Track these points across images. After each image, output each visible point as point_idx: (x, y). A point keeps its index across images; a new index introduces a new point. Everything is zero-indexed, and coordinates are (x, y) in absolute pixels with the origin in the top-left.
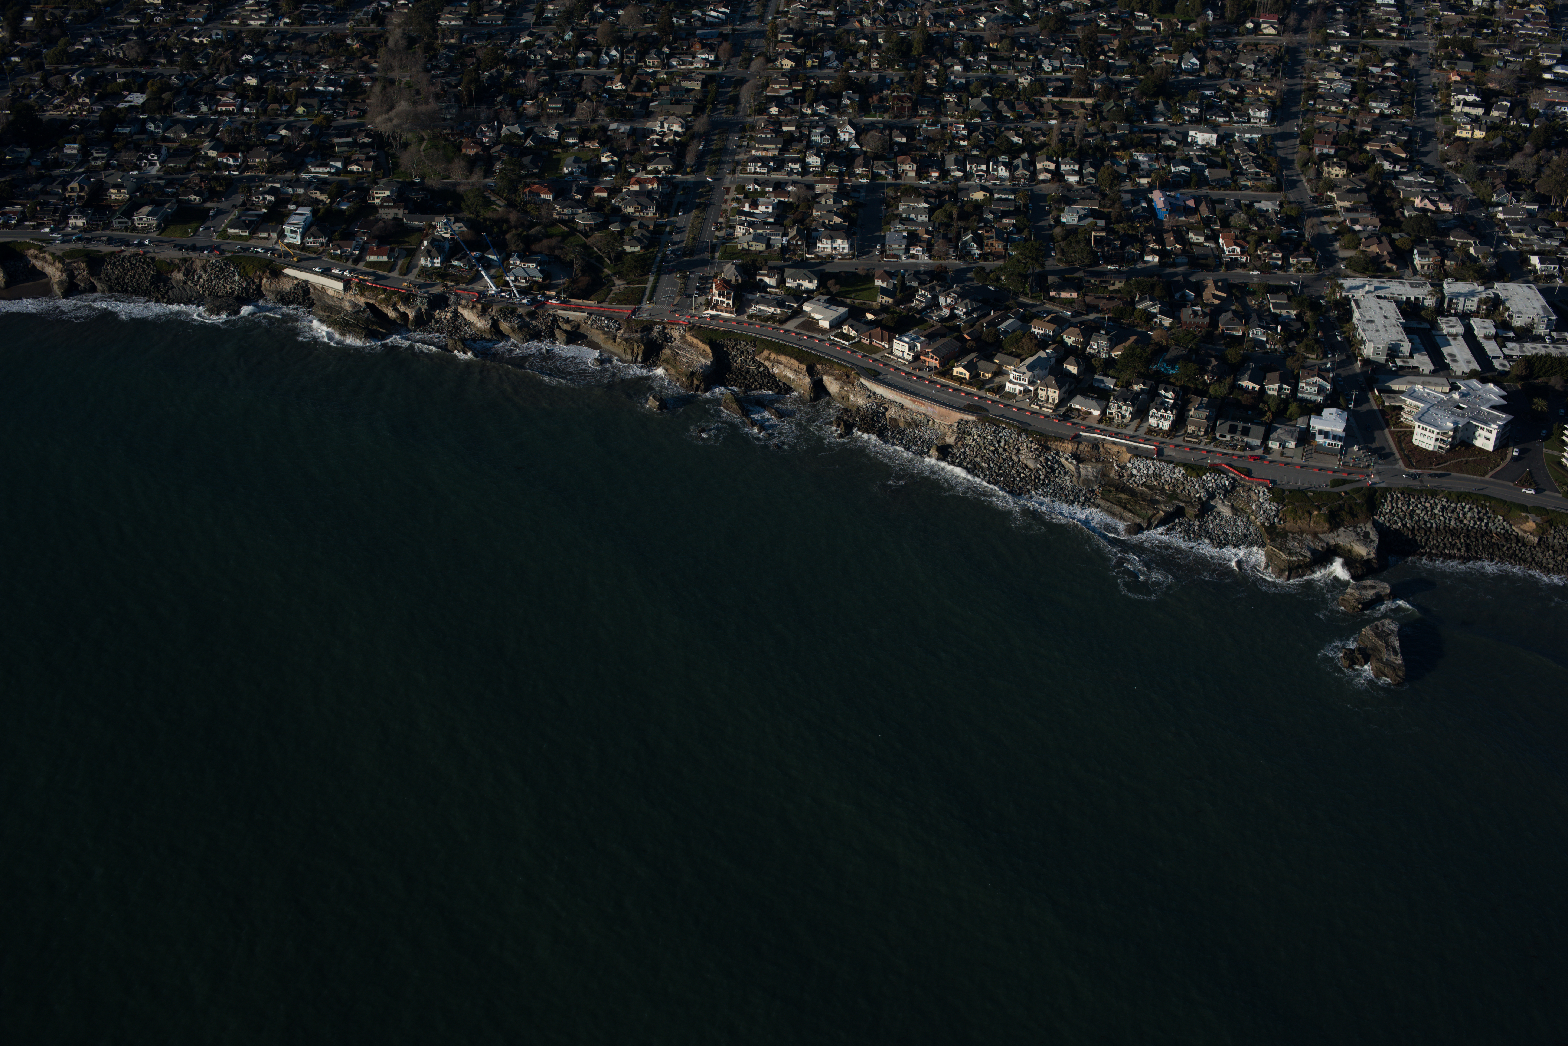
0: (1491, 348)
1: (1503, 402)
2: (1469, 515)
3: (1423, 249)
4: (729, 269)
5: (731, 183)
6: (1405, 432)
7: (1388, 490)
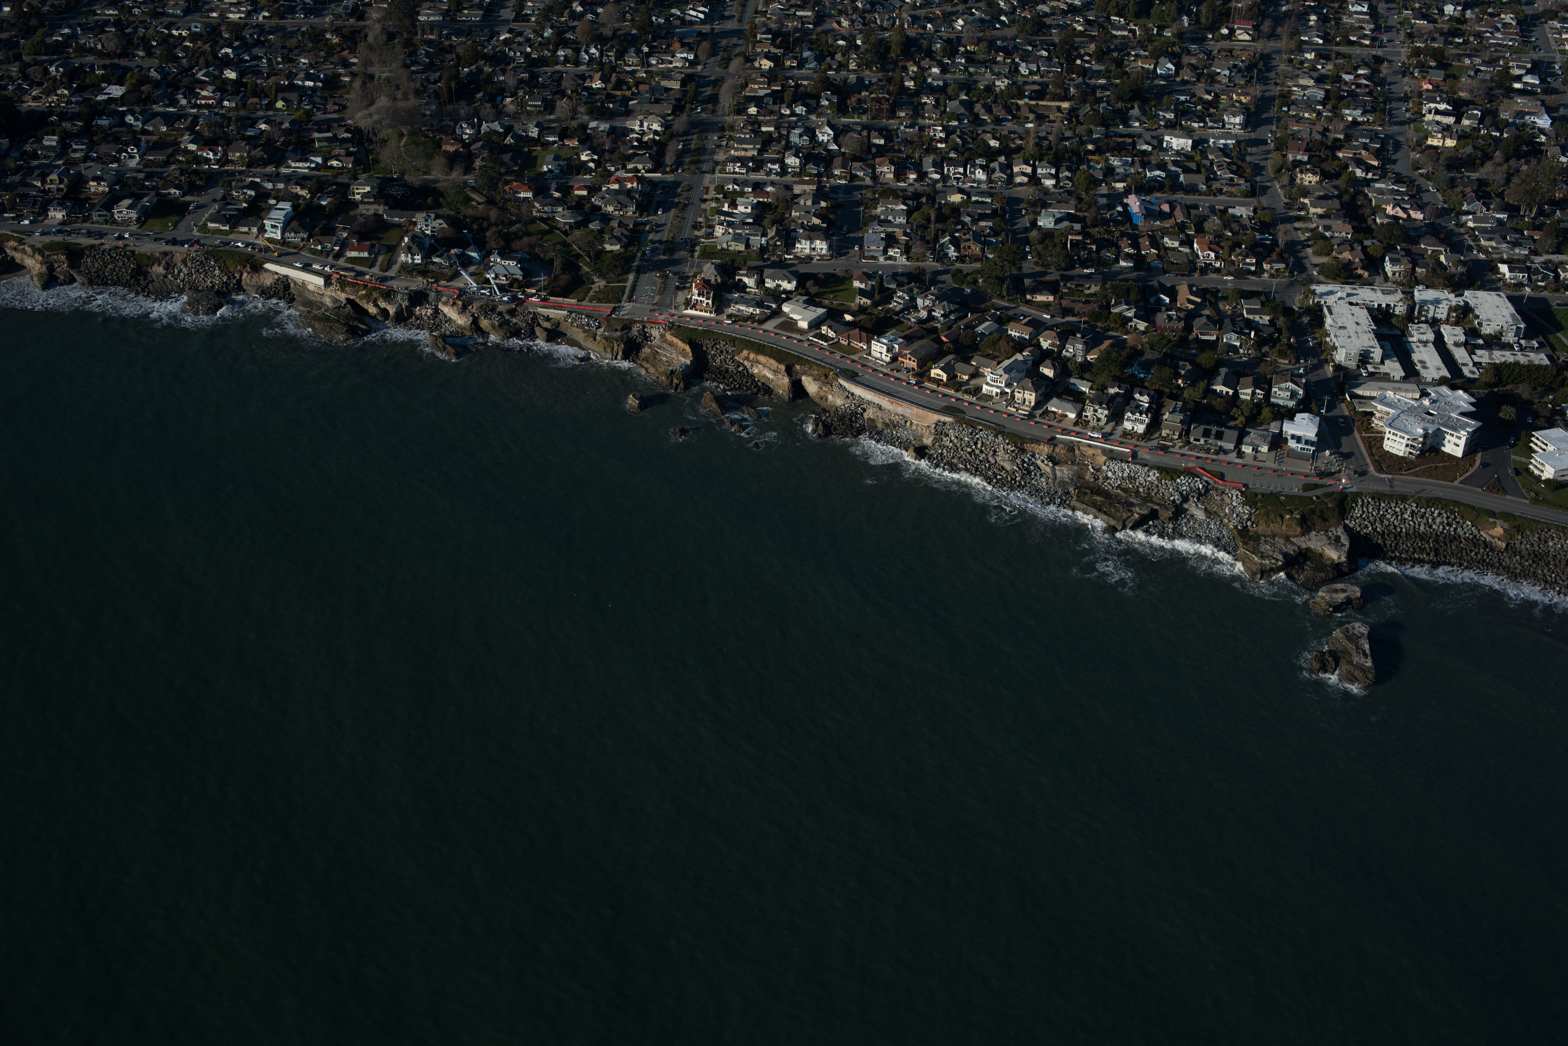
0: (1460, 355)
1: (1473, 409)
2: (1438, 520)
3: (1394, 256)
4: (709, 269)
5: (710, 182)
6: (1376, 438)
7: (1358, 494)
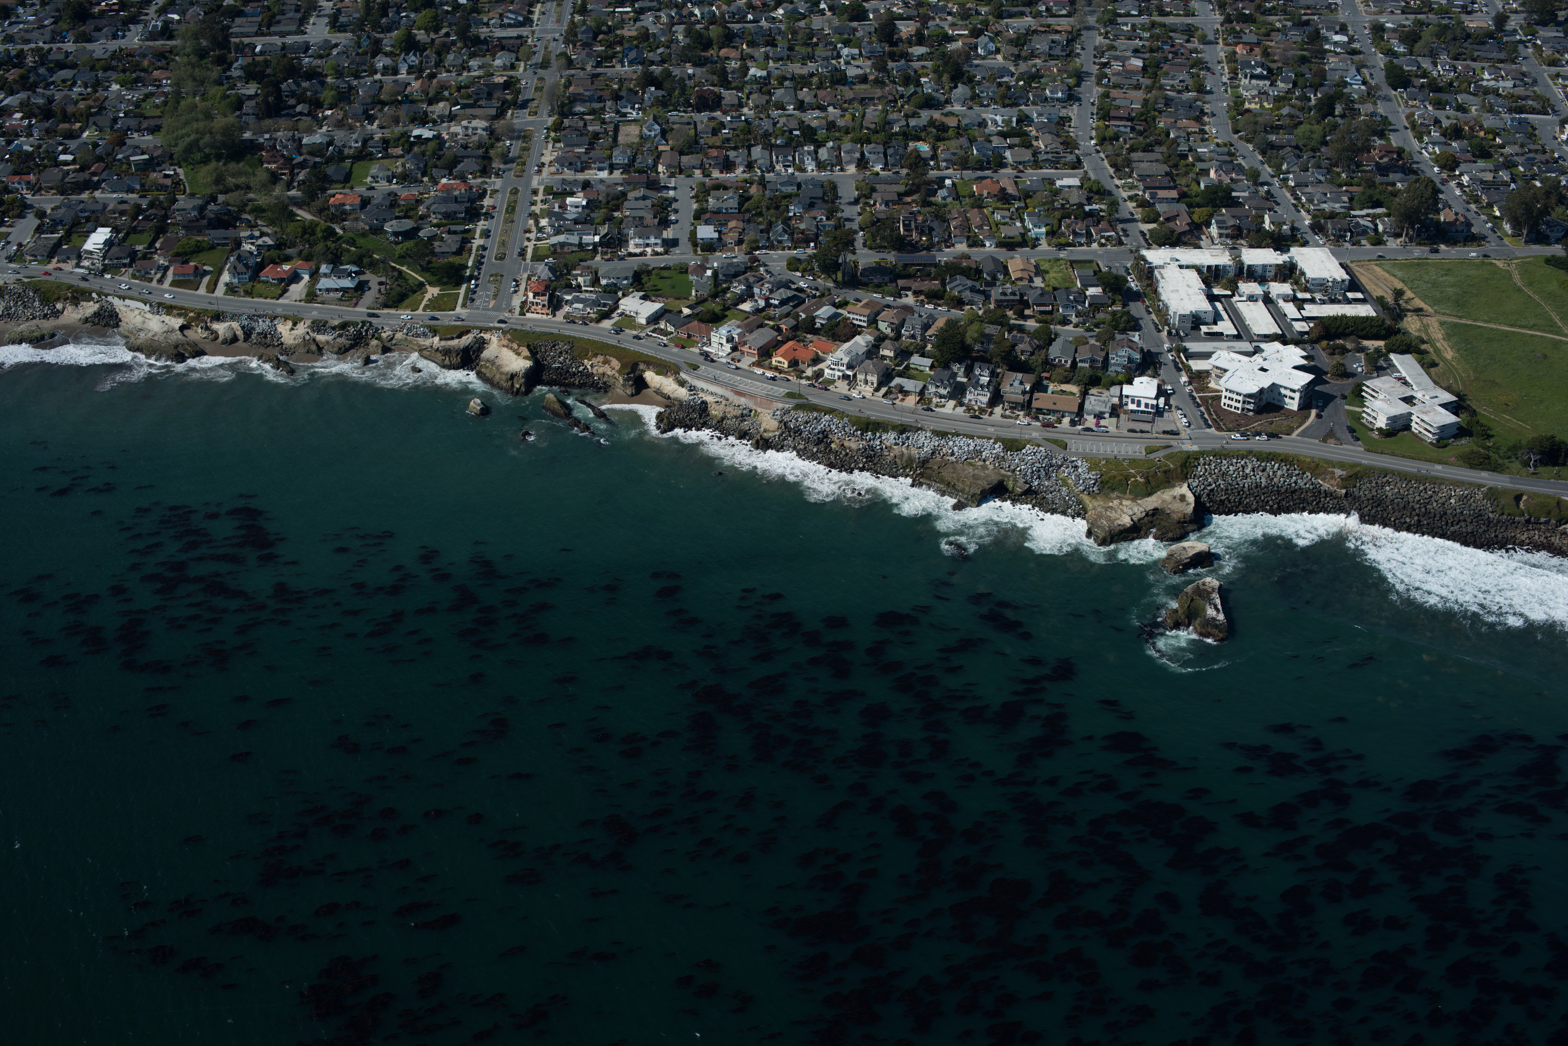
0: (1290, 310)
2: (1279, 473)
3: (1220, 218)
4: (543, 271)
5: (539, 184)
6: (1212, 398)
7: (1202, 453)
